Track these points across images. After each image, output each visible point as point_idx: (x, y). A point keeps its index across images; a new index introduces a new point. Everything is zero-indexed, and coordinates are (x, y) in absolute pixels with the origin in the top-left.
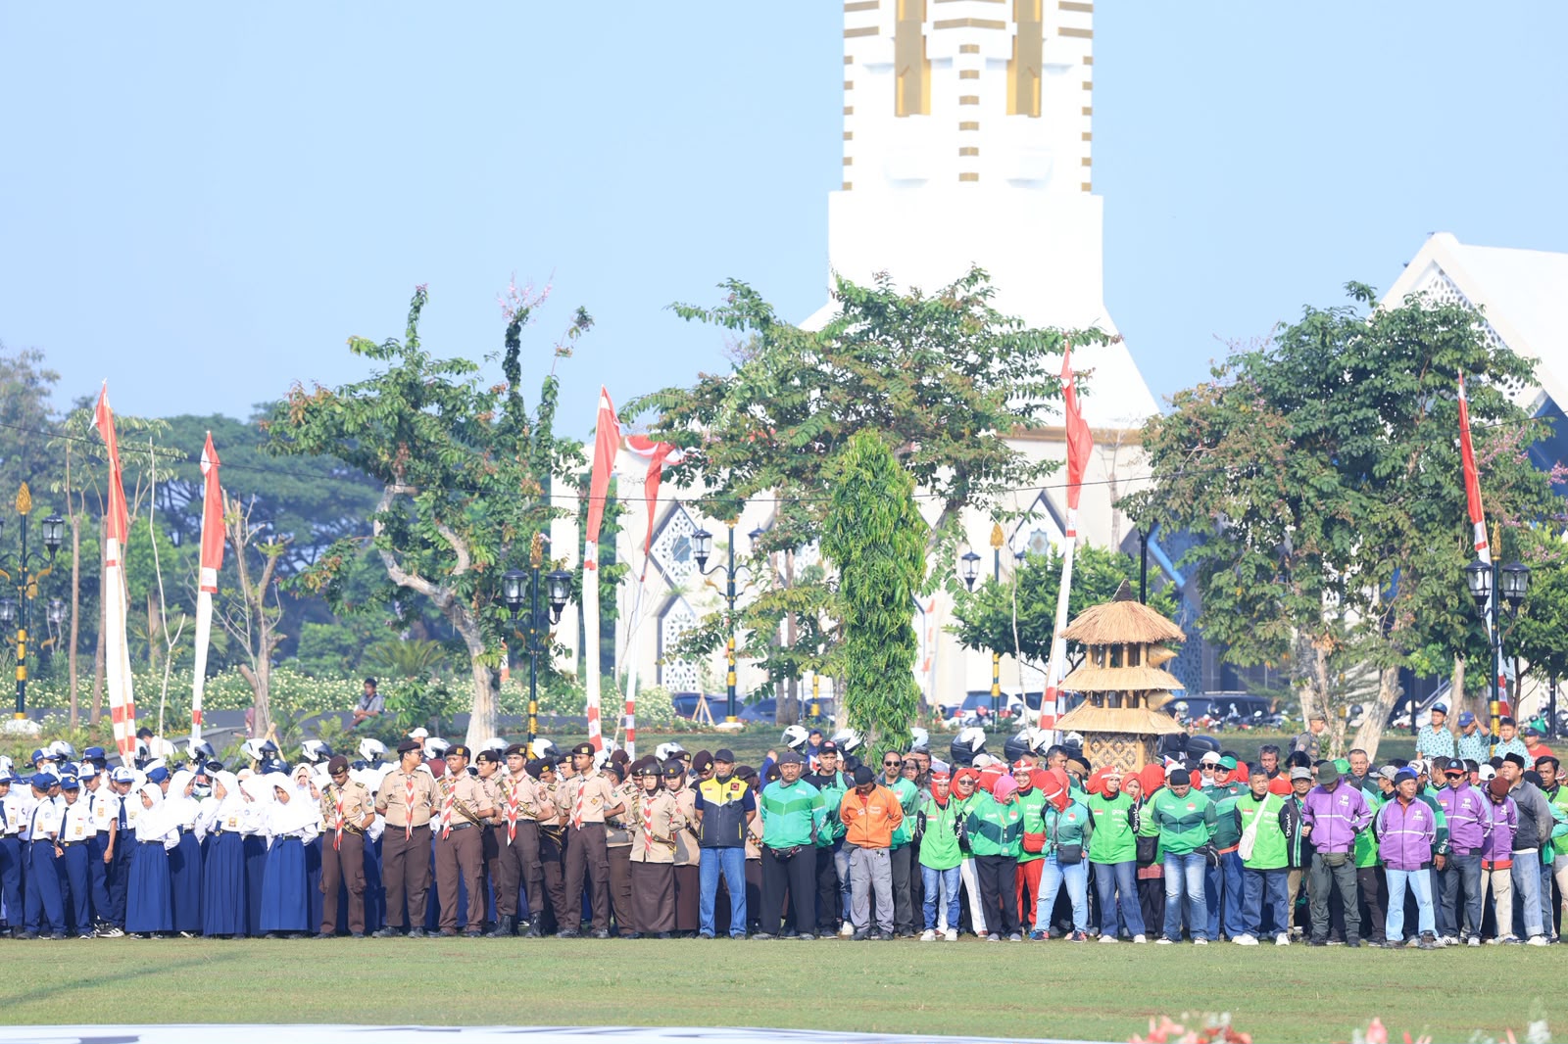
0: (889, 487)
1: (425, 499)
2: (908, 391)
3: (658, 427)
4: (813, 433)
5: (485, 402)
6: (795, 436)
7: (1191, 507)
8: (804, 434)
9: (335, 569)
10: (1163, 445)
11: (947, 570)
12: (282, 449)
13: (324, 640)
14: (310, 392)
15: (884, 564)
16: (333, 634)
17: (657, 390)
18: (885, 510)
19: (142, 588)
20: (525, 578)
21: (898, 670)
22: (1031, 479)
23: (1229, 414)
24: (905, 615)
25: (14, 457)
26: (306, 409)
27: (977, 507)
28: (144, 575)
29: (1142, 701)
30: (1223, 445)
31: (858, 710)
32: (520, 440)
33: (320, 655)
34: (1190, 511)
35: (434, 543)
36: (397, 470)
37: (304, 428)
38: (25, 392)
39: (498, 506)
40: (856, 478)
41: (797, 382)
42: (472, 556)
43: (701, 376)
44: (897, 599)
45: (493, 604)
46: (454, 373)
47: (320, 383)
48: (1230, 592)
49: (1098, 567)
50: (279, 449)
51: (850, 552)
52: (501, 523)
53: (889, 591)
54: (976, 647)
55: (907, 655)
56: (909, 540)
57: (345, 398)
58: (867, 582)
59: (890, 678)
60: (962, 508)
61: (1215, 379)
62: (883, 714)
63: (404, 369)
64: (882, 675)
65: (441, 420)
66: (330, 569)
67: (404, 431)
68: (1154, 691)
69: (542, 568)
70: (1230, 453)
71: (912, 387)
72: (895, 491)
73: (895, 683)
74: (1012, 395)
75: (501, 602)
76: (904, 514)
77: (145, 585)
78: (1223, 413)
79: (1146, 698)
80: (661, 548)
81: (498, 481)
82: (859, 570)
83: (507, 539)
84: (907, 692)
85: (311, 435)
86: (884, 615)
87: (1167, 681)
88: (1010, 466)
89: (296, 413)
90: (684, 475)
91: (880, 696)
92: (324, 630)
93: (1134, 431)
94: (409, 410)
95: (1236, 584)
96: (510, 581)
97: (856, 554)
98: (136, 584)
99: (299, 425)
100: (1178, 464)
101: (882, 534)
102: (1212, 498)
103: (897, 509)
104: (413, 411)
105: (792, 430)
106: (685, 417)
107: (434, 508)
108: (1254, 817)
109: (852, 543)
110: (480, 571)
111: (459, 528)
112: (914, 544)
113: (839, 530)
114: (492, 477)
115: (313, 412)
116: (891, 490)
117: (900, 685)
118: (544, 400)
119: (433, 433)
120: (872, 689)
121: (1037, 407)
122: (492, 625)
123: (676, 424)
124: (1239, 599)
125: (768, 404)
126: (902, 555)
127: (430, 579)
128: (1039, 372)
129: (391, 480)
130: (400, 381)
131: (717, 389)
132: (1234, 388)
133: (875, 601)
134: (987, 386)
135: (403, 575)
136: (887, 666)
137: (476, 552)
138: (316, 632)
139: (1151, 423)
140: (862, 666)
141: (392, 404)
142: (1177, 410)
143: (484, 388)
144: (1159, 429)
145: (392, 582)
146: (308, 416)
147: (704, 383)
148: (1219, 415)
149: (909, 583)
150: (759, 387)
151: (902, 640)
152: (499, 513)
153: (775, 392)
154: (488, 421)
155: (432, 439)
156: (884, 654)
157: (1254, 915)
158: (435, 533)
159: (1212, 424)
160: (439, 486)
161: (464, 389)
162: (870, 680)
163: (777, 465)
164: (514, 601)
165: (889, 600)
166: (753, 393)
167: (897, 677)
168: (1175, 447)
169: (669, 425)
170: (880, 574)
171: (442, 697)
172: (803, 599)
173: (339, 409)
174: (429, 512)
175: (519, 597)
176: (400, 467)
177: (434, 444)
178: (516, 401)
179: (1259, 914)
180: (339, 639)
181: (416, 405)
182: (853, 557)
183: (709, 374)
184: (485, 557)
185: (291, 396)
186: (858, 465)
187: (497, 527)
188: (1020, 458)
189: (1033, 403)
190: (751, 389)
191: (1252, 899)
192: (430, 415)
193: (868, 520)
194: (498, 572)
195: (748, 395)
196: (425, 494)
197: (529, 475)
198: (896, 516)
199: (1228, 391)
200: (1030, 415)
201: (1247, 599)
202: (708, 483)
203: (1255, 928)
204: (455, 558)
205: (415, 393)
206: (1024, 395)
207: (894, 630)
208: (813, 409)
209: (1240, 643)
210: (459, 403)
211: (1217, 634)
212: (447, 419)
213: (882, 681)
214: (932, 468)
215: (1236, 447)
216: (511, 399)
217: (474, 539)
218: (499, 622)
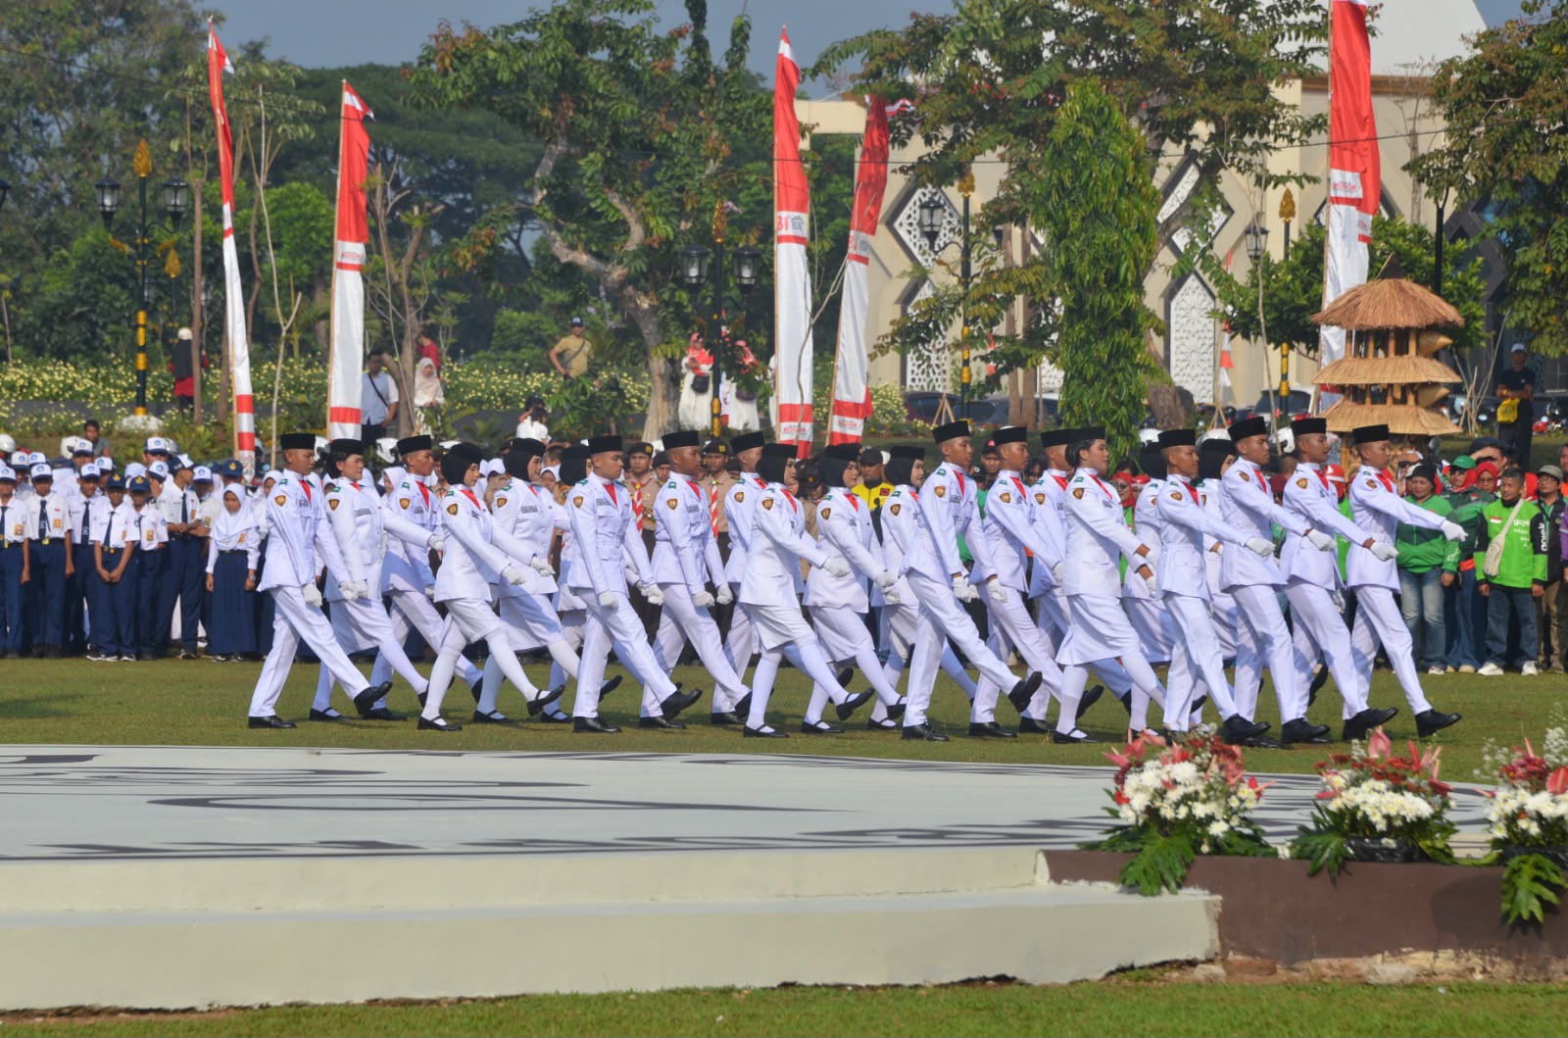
0: (1113, 145)
1: (592, 162)
2: (1158, 32)
3: (863, 76)
4: (1045, 82)
5: (664, 48)
6: (1027, 88)
7: (1491, 168)
8: (1035, 85)
9: (488, 243)
10: (1459, 95)
11: (1202, 245)
12: (427, 100)
13: (521, 330)
14: (459, 31)
15: (1106, 236)
16: (531, 322)
17: (863, 33)
18: (1107, 172)
19: (305, 266)
20: (706, 254)
21: (1122, 362)
22: (1304, 137)
23: (1540, 57)
24: (1131, 297)
25: (172, 113)
26: (454, 55)
27: (1239, 170)
28: (307, 251)
29: (1411, 398)
30: (1531, 94)
31: (1076, 408)
32: (705, 91)
33: (517, 348)
34: (1490, 174)
35: (602, 212)
36: (558, 127)
37: (452, 75)
38: (185, 35)
39: (677, 169)
40: (1074, 136)
41: (1028, 21)
42: (648, 231)
43: (914, 15)
44: (1121, 278)
45: (671, 285)
46: (626, 13)
47: (472, 24)
48: (1538, 270)
49: (1392, 240)
50: (423, 101)
51: (1067, 223)
52: (681, 189)
53: (1112, 267)
54: (1246, 336)
55: (1132, 343)
56: (1136, 207)
57: (499, 40)
58: (1087, 257)
59: (1112, 372)
60: (1222, 172)
61: (1527, 15)
62: (1105, 414)
63: (568, 8)
64: (1105, 367)
65: (610, 67)
66: (483, 244)
67: (570, 83)
68: (1426, 385)
69: (729, 243)
70: (1539, 104)
71: (1163, 28)
72: (1120, 150)
73: (1120, 376)
74: (1283, 36)
75: (681, 282)
76: (1129, 179)
77: (308, 263)
78: (1532, 55)
79: (1416, 394)
80: (906, 222)
81: (676, 140)
82: (1077, 244)
83: (689, 208)
84: (1133, 387)
85: (460, 85)
86: (1108, 297)
87: (1438, 373)
88: (1280, 121)
89: (442, 60)
90: (899, 132)
91: (1101, 391)
92: (522, 318)
93: (1425, 79)
94: (572, 56)
95: (1546, 261)
96: (689, 256)
97: (1074, 225)
98: (299, 262)
99: (445, 74)
100: (1477, 118)
101: (1105, 200)
102: (1517, 158)
103: (1121, 171)
104: (577, 57)
105: (1022, 80)
106: (895, 66)
107: (602, 171)
108: (1501, 526)
109: (1069, 212)
110: (656, 246)
111: (631, 195)
112: (1142, 213)
113: (1055, 197)
114: (669, 135)
115: (462, 57)
116: (1115, 149)
117: (1125, 379)
118: (734, 44)
119: (601, 83)
120: (1091, 384)
121: (1313, 50)
122: (671, 309)
123: (885, 73)
124: (1548, 277)
125: (993, 50)
126: (1128, 226)
127: (598, 256)
128: (1315, 9)
129: (552, 140)
130: (564, 21)
131: (933, 31)
132: (1548, 25)
133: (1096, 280)
134: (1253, 27)
135: (566, 251)
136: (1110, 356)
137: (652, 223)
138: (512, 320)
139: (1449, 66)
140: (1080, 357)
141: (555, 49)
142: (1479, 51)
143: (661, 31)
144: (1456, 76)
145: (555, 259)
146: (456, 62)
147: (917, 23)
148: (1528, 58)
149: (1135, 259)
150: (983, 29)
151: (1128, 328)
152: (679, 178)
153: (1002, 34)
154: (667, 69)
155: (600, 90)
156: (1107, 343)
157: (1499, 641)
158: (604, 201)
159: (1519, 69)
160: (608, 146)
161: (638, 30)
162: (1090, 372)
163: (1003, 122)
164: (694, 281)
165: (1113, 278)
166: (976, 35)
167: (1122, 370)
168: (1474, 97)
169: (876, 74)
170: (1102, 247)
171: (615, 394)
172: (1033, 280)
173: (492, 55)
174: (597, 176)
175: (699, 277)
176: (562, 125)
177: (602, 97)
178: (701, 45)
179: (1505, 640)
180: (538, 328)
181: (582, 50)
182: (1072, 228)
183: (923, 13)
184: (663, 229)
185: (437, 38)
186: (1079, 120)
187: (676, 195)
188: (1291, 112)
189: (1307, 45)
190: (974, 30)
191: (1498, 622)
192: (599, 62)
193: (1087, 184)
194: (677, 247)
195: (971, 38)
196: (592, 155)
197: (715, 133)
198: (1121, 180)
199: (1538, 30)
200: (1305, 61)
201: (1559, 276)
202: (928, 141)
203: (1499, 656)
204: (627, 232)
205: (581, 36)
206: (1297, 37)
207: (1118, 314)
208: (1046, 54)
209: (1549, 329)
210: (631, 47)
211: (1523, 321)
212: (619, 68)
213: (1104, 374)
214: (1188, 122)
215: (1546, 96)
216: (694, 44)
217: (649, 209)
218: (679, 306)
